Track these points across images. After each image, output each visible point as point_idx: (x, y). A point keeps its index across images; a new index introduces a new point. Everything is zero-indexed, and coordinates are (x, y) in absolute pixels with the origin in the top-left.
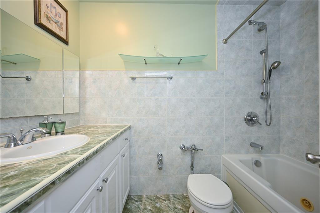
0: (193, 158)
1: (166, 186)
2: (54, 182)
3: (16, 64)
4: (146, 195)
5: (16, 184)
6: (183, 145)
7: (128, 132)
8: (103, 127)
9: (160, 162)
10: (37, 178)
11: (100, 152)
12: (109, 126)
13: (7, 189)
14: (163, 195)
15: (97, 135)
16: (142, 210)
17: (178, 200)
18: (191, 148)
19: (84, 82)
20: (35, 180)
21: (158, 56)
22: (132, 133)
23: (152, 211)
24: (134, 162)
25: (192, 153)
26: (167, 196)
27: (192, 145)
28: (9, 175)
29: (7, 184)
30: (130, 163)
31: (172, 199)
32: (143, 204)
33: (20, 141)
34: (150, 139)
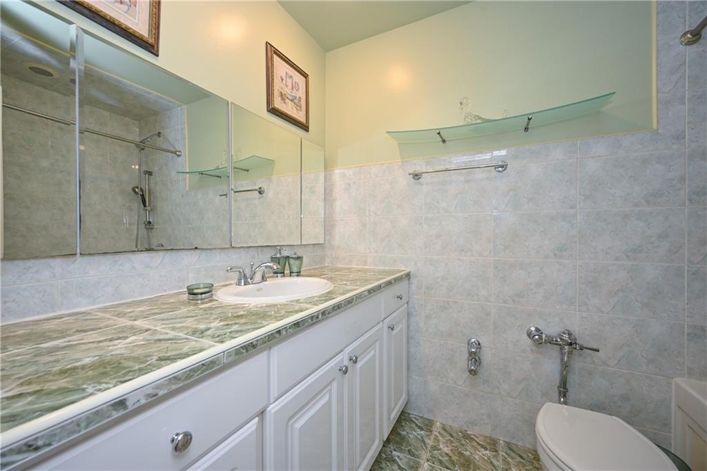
0: (565, 366)
1: (489, 416)
2: (280, 331)
3: (248, 171)
4: (442, 424)
5: (245, 324)
6: (537, 330)
7: (405, 283)
8: (359, 271)
9: (475, 357)
10: (263, 322)
11: (345, 310)
12: (370, 269)
13: (237, 326)
14: (481, 435)
15: (345, 282)
16: (429, 447)
17: (519, 459)
18: (561, 339)
19: (331, 191)
20: (261, 323)
21: (470, 122)
22: (414, 287)
23: (450, 457)
24: (417, 347)
25: (562, 354)
26: (490, 440)
27: (564, 333)
28: (239, 314)
29: (237, 321)
30: (408, 348)
31: (502, 451)
32: (432, 437)
33: (251, 279)
34: (451, 304)
